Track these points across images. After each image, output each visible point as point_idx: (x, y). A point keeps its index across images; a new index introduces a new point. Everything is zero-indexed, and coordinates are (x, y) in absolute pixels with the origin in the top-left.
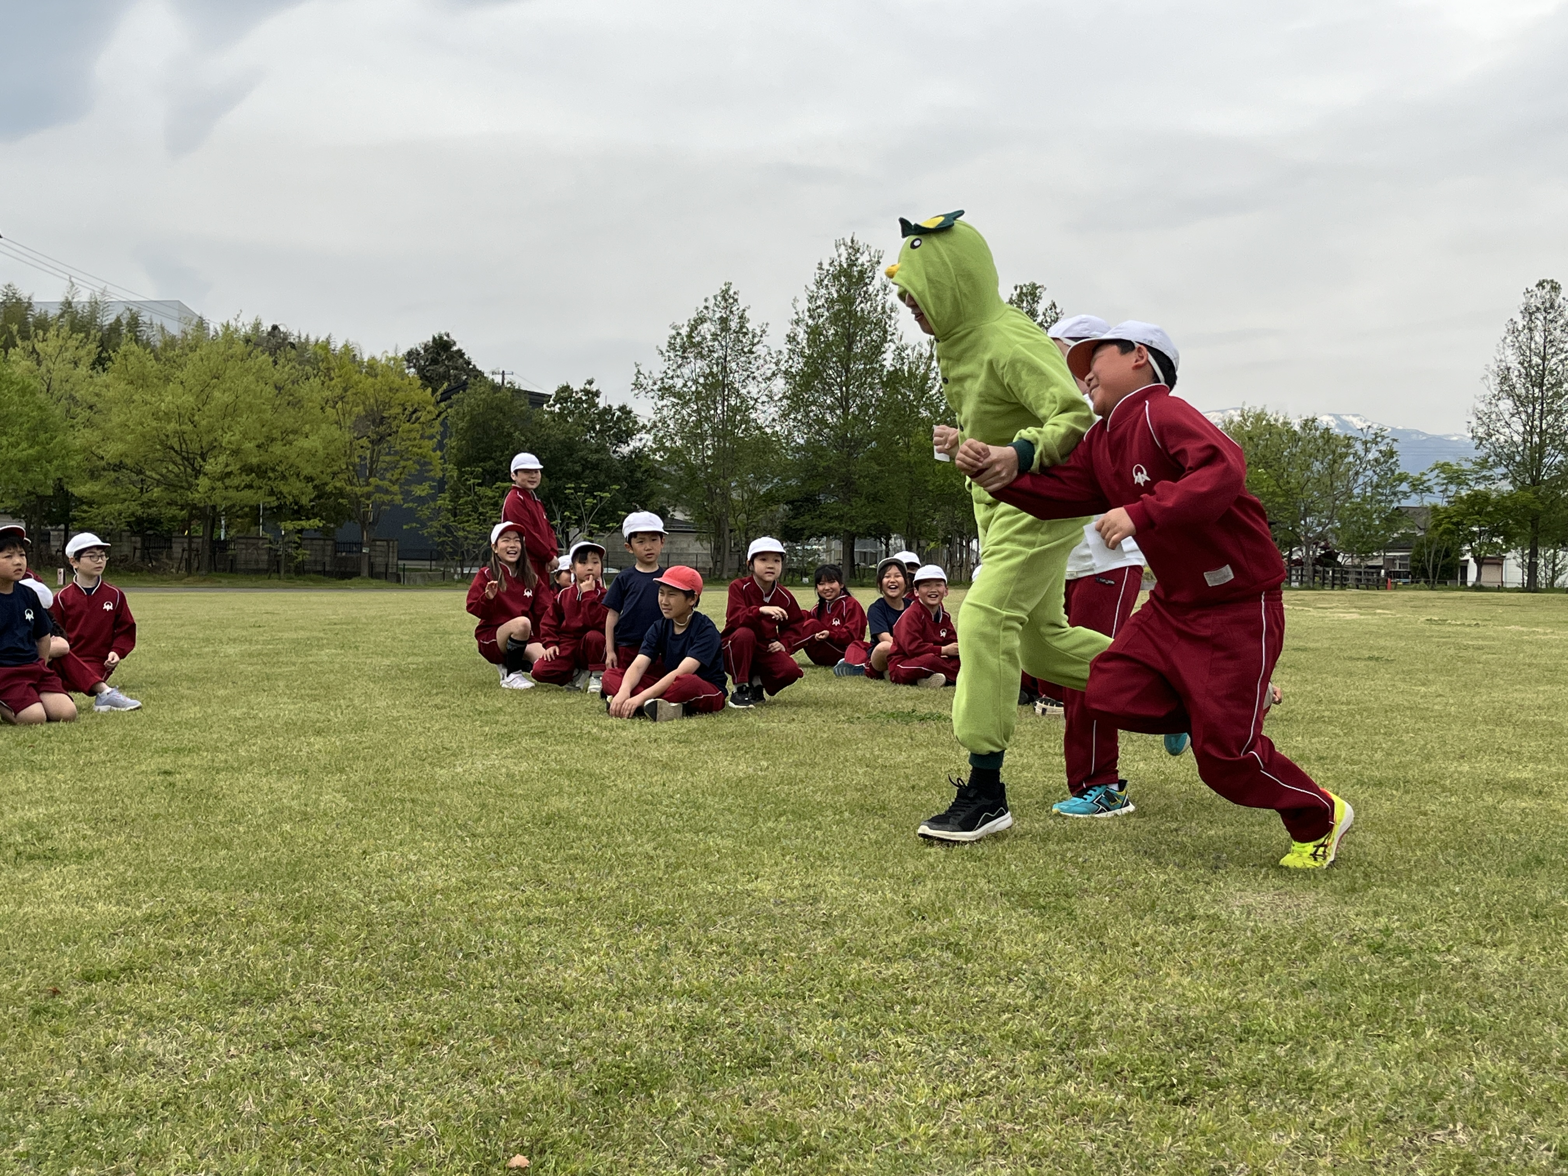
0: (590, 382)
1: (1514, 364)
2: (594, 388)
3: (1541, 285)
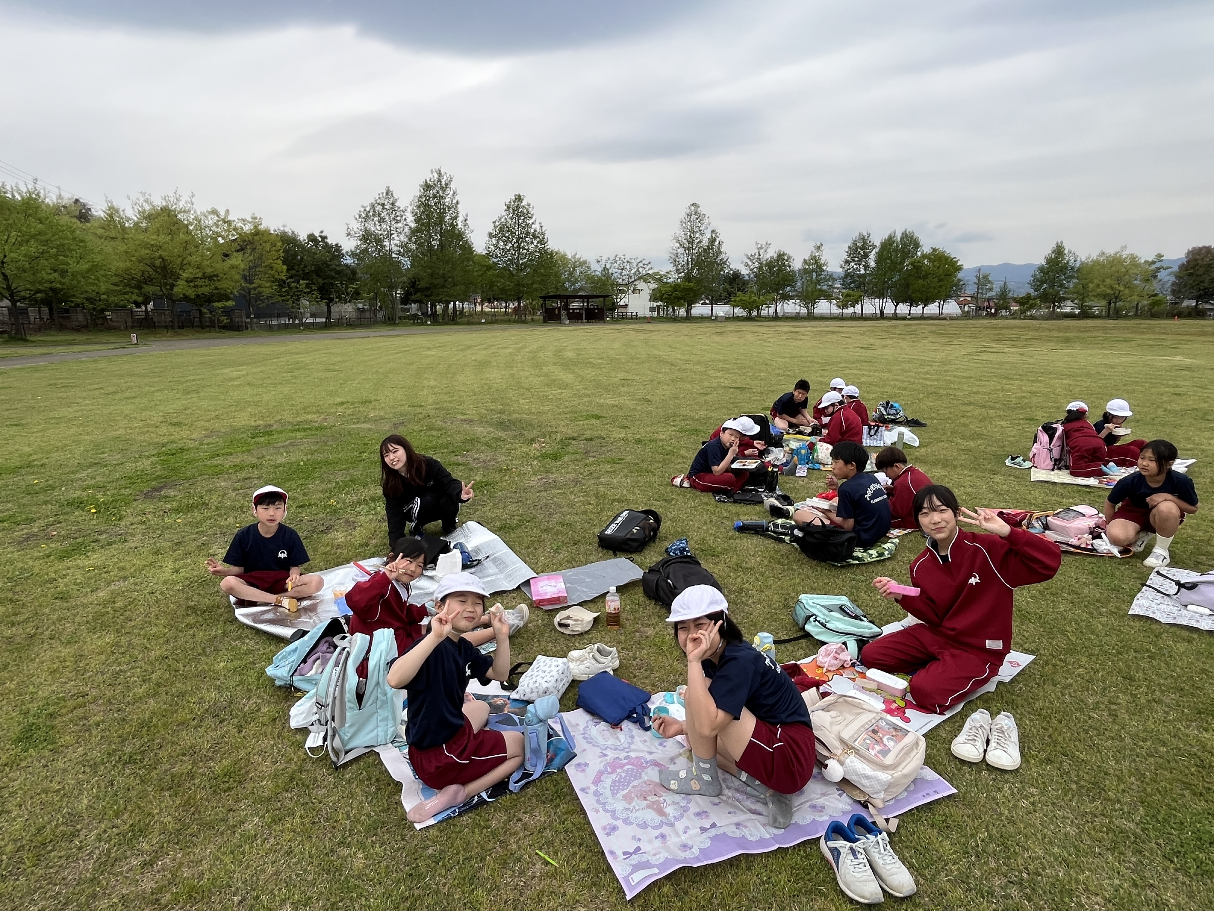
0: (322, 232)
2: (323, 234)
3: (693, 205)
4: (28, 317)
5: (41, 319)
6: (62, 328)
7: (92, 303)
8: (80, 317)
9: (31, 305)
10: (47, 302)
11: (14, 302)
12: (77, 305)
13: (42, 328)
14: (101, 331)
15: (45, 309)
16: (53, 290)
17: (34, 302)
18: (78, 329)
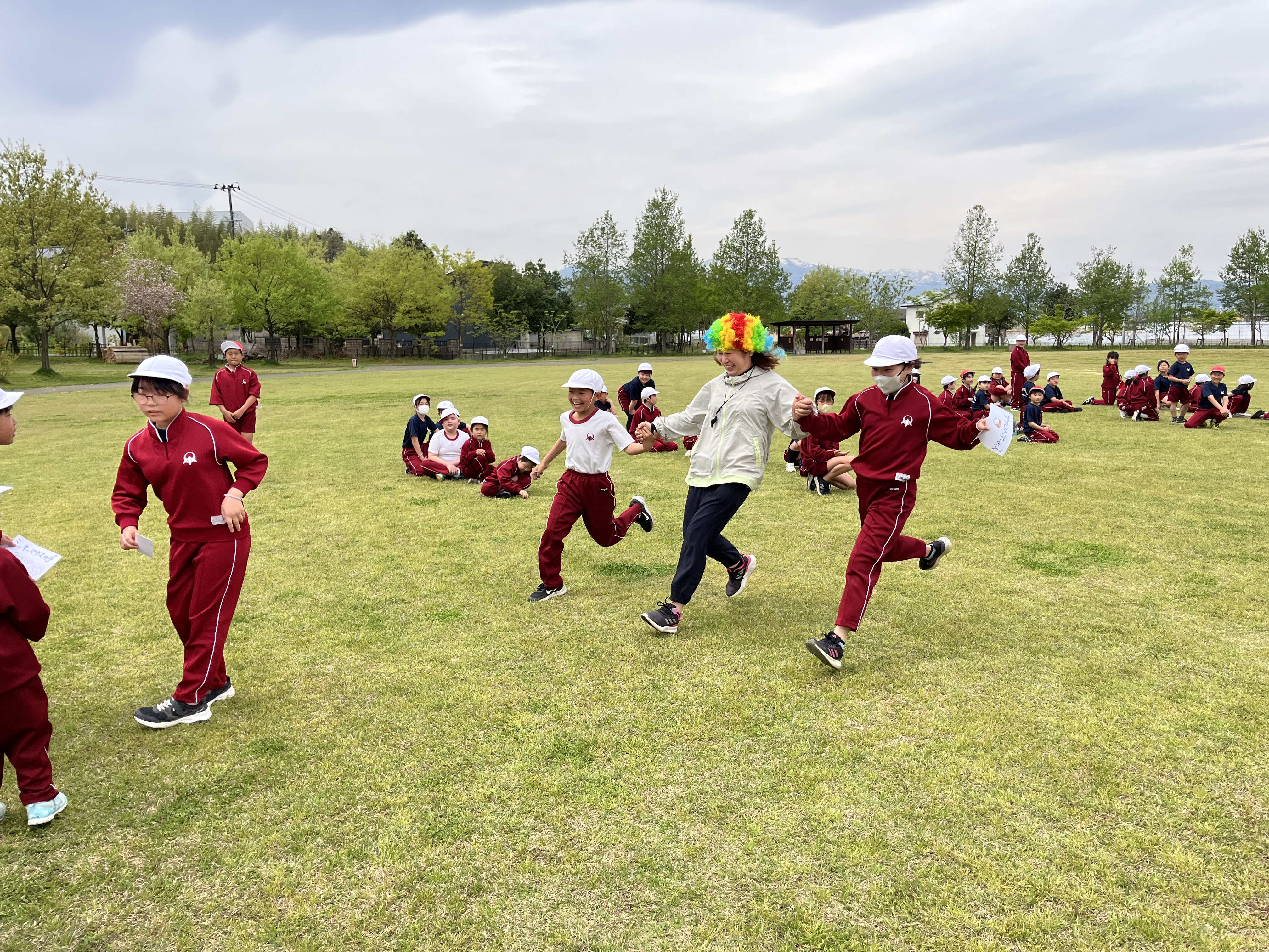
0: (540, 260)
1: (962, 243)
3: (975, 208)
4: (280, 346)
5: (290, 347)
6: (304, 355)
7: (331, 333)
8: (320, 346)
9: (283, 336)
10: (296, 333)
11: (271, 333)
12: (319, 335)
13: (290, 355)
14: (335, 358)
15: (294, 339)
16: (301, 322)
17: (287, 333)
18: (317, 357)
